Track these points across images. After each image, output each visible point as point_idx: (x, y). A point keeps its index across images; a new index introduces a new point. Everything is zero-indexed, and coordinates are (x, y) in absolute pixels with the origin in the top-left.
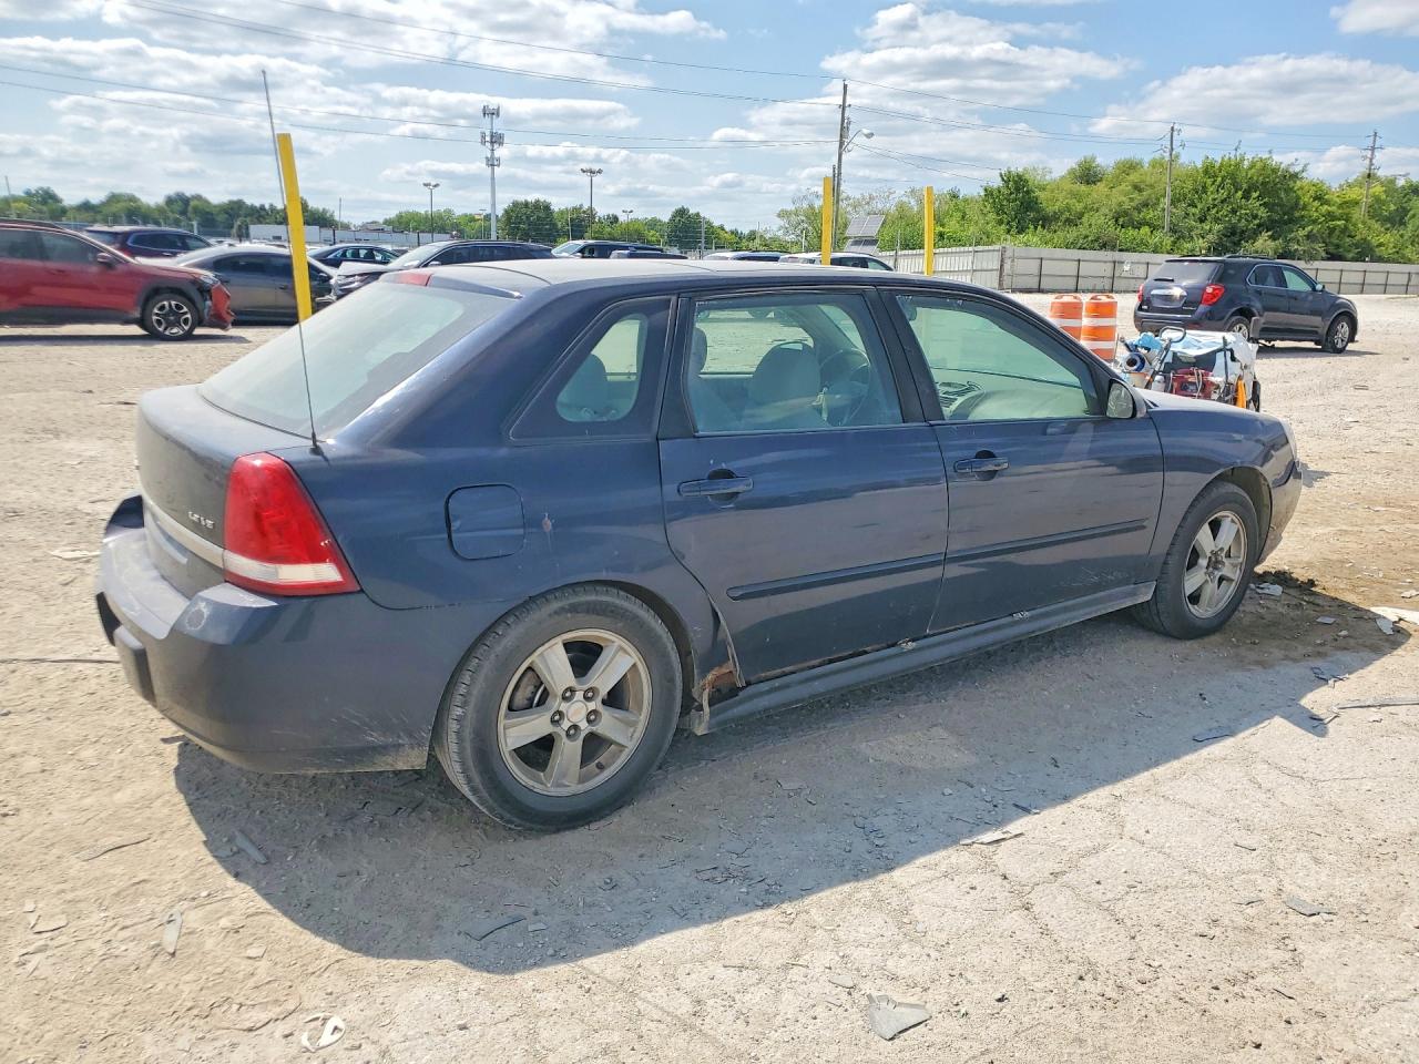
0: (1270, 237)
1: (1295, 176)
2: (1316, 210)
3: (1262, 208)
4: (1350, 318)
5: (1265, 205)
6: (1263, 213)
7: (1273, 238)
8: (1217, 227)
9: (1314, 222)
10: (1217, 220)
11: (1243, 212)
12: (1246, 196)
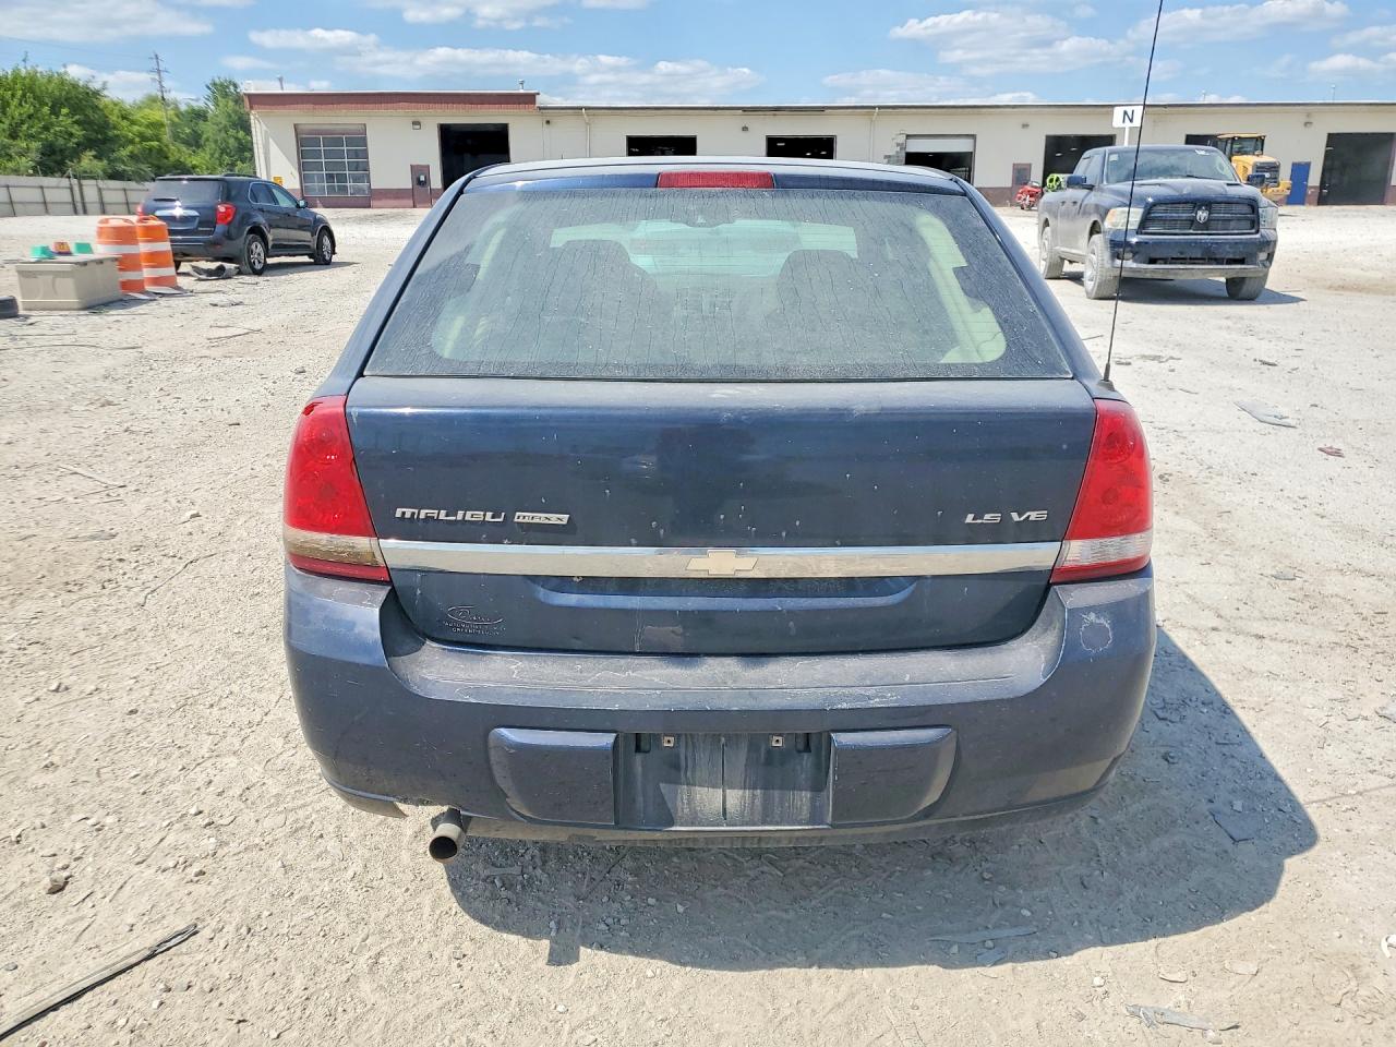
0: (95, 157)
1: (96, 94)
2: (127, 131)
3: (76, 127)
4: (327, 231)
5: (76, 122)
6: (77, 131)
7: (98, 157)
8: (35, 145)
9: (131, 142)
10: (32, 137)
11: (57, 129)
12: (55, 111)
